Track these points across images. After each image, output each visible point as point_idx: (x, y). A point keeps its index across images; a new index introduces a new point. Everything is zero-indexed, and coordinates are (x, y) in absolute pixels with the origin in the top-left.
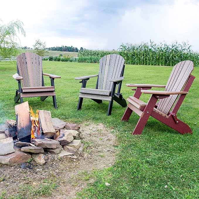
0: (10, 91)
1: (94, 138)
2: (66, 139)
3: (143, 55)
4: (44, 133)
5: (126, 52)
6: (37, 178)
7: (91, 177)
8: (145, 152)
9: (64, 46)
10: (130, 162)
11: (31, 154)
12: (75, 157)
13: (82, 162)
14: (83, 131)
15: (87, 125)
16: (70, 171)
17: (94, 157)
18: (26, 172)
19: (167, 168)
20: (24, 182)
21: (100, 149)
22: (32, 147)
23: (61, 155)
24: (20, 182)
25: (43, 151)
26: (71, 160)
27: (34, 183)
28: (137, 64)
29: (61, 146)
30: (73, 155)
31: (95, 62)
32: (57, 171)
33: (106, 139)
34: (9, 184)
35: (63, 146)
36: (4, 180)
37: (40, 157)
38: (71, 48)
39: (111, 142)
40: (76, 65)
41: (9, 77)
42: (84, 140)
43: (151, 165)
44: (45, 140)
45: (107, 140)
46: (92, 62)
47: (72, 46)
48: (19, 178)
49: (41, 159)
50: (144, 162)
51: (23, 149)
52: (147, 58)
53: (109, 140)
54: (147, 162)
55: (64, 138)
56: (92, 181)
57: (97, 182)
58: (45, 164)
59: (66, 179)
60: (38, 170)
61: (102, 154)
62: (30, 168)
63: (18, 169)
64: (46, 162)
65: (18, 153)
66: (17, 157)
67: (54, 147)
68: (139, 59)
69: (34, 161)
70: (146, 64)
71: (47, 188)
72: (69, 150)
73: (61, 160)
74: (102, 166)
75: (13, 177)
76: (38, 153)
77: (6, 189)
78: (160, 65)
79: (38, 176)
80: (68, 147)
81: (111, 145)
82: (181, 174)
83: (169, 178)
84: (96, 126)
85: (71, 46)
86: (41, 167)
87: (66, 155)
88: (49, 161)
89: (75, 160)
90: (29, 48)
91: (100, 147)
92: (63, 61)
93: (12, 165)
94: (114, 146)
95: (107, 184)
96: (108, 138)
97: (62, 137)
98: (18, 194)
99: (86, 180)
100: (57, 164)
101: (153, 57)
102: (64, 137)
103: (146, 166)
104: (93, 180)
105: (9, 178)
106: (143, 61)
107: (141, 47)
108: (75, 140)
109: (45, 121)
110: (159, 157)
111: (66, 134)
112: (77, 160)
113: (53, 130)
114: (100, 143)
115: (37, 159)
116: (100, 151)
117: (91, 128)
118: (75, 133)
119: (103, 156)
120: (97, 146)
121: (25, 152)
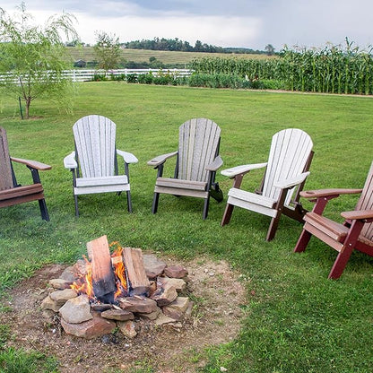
0: (62, 182)
1: (211, 290)
2: (166, 298)
3: (331, 72)
4: (133, 287)
5: (292, 64)
6: (127, 358)
7: (201, 358)
8: (287, 317)
9: (160, 39)
10: (261, 335)
11: (115, 321)
12: (180, 325)
13: (191, 334)
14: (194, 275)
15: (201, 264)
16: (172, 348)
17: (208, 325)
18: (110, 349)
19: (314, 346)
20: (109, 363)
21: (217, 310)
22: (116, 312)
23: (159, 323)
24: (103, 364)
25: (132, 317)
26: (173, 330)
27: (123, 366)
28: (317, 91)
29: (158, 309)
30: (177, 322)
31: (227, 87)
32: (153, 347)
33: (229, 293)
34: (88, 366)
35: (161, 308)
36: (81, 361)
37: (128, 327)
38: (174, 42)
39: (236, 299)
40: (185, 98)
41: (54, 138)
42: (194, 294)
43: (292, 340)
44: (136, 299)
45: (231, 294)
46: (218, 87)
47: (177, 39)
48: (101, 358)
49: (130, 330)
51: (104, 314)
52: (339, 79)
53: (234, 294)
54: (287, 336)
55: (163, 296)
56: (203, 364)
57: (209, 366)
58: (135, 337)
59: (166, 360)
60: (127, 345)
61: (220, 320)
62: (114, 343)
63: (99, 344)
64: (137, 334)
65: (98, 320)
66: (96, 326)
67: (149, 310)
68: (322, 80)
69: (120, 331)
70: (336, 91)
72: (170, 315)
73: (159, 330)
74: (220, 340)
75: (94, 356)
76: (126, 321)
78: (367, 92)
79: (127, 355)
80: (169, 309)
81: (235, 303)
82: (332, 356)
83: (313, 363)
84: (214, 267)
85: (174, 39)
86: (130, 341)
87: (166, 322)
88: (142, 331)
89: (179, 330)
90: (83, 44)
91: (219, 308)
92: (158, 82)
93: (89, 338)
94: (241, 306)
95: (223, 369)
96: (232, 291)
97: (159, 294)
99: (194, 363)
100: (153, 337)
101: (351, 75)
102: (163, 294)
103: (284, 342)
104: (203, 362)
105: (88, 358)
106: (331, 84)
107: (325, 53)
108: (180, 298)
109: (134, 266)
110: (307, 327)
111: (167, 288)
112: (183, 329)
113: (146, 283)
114: (219, 298)
115: (124, 329)
116: (217, 315)
117: (206, 271)
118: (180, 283)
119: (221, 324)
120: (213, 305)
121: (108, 320)
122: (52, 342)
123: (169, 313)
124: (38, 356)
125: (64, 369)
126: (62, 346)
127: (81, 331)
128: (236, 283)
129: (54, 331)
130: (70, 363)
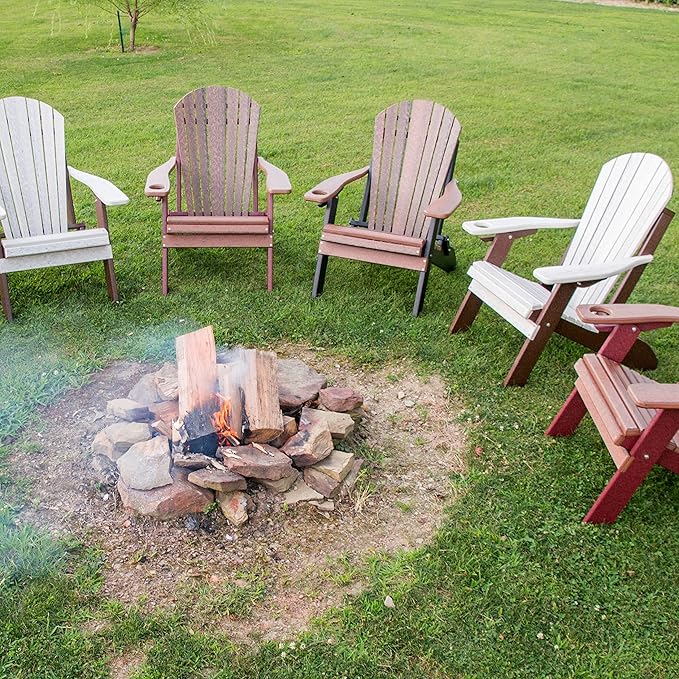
1: (402, 435)
2: (309, 453)
4: (252, 430)
6: (224, 562)
7: (357, 577)
11: (213, 491)
12: (330, 505)
13: (348, 524)
14: (378, 402)
15: (394, 381)
16: (308, 551)
17: (384, 509)
18: (198, 541)
20: (191, 571)
21: (407, 480)
22: (216, 473)
23: (292, 498)
24: (180, 572)
25: (244, 486)
26: (317, 516)
27: (214, 578)
29: (295, 472)
30: (325, 499)
32: (275, 546)
33: (435, 445)
34: (154, 572)
35: (301, 469)
36: (144, 560)
37: (235, 505)
39: (446, 459)
44: (254, 452)
45: (438, 447)
48: (179, 559)
49: (238, 507)
50: (515, 546)
51: (193, 477)
53: (444, 448)
55: (306, 448)
56: (357, 590)
58: (245, 524)
59: (294, 575)
60: (228, 537)
61: (406, 501)
62: (207, 530)
63: (179, 532)
64: (249, 519)
65: (180, 488)
66: (177, 498)
67: (273, 475)
69: (220, 510)
71: (243, 597)
72: (315, 484)
73: (291, 511)
74: (398, 542)
75: (166, 553)
76: (232, 492)
77: (148, 587)
79: (225, 557)
80: (314, 473)
81: (441, 468)
84: (417, 389)
86: (235, 530)
87: (306, 498)
88: (259, 513)
89: (327, 515)
91: (409, 476)
93: (163, 518)
94: (451, 475)
95: (389, 602)
96: (441, 442)
97: (297, 444)
98: (174, 605)
99: (342, 585)
100: (277, 526)
102: (306, 445)
103: (516, 559)
104: (359, 584)
105: (156, 556)
108: (337, 454)
109: (258, 388)
111: (315, 431)
112: (335, 514)
113: (277, 421)
114: (414, 456)
115: (226, 508)
116: (403, 491)
117: (401, 395)
118: (344, 423)
119: (408, 510)
120: (400, 469)
121: (199, 488)
122: (100, 519)
123: (314, 481)
124: (72, 545)
125: (112, 575)
126: (114, 527)
127: (149, 505)
128: (451, 428)
129: (106, 497)
130: (124, 563)
